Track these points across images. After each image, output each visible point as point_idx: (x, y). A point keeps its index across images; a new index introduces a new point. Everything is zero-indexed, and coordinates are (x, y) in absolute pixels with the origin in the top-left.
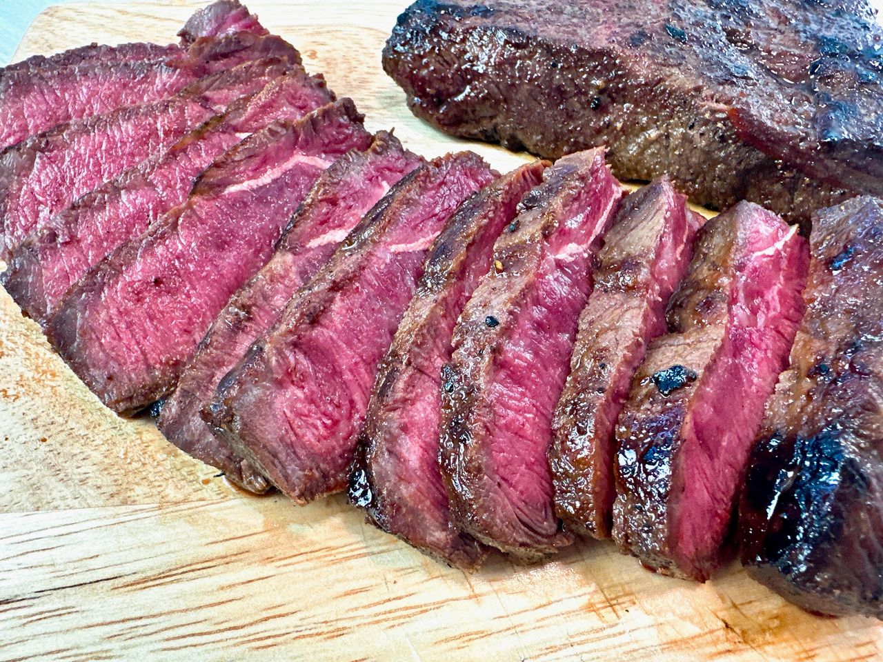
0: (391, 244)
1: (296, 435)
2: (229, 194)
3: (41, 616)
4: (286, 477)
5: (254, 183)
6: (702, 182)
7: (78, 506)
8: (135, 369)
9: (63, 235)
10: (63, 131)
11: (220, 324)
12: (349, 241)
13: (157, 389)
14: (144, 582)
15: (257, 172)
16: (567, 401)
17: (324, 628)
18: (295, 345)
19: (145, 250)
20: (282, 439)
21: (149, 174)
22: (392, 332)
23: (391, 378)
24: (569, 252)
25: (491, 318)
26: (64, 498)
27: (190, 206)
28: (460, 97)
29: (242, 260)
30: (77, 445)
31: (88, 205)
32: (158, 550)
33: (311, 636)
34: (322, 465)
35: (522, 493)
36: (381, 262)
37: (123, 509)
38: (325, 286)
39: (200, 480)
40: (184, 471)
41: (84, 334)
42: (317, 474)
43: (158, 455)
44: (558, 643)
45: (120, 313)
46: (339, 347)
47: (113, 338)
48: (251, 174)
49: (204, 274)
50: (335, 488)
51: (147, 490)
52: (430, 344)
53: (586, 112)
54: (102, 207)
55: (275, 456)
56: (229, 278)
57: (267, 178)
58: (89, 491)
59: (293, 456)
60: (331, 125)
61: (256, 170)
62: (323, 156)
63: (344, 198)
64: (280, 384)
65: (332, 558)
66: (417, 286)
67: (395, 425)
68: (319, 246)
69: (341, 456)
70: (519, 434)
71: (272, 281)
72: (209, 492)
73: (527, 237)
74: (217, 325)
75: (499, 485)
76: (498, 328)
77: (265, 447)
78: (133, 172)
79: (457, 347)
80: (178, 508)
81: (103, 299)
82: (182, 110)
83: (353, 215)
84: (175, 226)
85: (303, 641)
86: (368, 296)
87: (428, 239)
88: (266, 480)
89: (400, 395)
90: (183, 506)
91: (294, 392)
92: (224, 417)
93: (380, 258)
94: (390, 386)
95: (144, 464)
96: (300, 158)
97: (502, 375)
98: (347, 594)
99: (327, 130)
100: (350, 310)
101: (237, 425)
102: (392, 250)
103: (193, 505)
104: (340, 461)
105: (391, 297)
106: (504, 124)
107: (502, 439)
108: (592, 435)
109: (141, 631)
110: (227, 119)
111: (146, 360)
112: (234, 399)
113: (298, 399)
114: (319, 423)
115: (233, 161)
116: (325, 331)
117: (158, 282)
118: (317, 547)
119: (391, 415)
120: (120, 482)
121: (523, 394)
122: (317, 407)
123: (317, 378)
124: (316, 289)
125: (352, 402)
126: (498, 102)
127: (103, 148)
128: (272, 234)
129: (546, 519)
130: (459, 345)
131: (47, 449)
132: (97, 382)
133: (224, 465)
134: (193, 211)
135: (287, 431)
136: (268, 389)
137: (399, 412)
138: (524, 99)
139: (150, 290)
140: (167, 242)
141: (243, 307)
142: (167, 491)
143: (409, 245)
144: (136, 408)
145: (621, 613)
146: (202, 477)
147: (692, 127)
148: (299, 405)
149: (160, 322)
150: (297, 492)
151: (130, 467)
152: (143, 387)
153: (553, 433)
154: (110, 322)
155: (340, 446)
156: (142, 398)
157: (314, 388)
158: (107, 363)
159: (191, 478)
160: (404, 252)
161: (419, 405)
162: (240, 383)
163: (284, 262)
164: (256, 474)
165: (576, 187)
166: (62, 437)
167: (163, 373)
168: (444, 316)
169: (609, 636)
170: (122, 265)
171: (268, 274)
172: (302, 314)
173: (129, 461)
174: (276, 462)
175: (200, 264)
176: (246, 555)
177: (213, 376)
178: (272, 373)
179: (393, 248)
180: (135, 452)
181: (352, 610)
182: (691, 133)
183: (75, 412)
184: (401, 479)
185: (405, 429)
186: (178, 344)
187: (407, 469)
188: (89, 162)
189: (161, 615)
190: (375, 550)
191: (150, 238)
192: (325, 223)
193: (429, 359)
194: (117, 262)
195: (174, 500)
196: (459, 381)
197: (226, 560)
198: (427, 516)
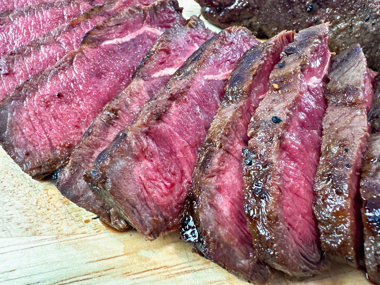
0: (205, 74)
1: (148, 192)
2: (105, 45)
4: (141, 221)
5: (120, 40)
6: (369, 53)
7: (4, 236)
8: (43, 149)
9: (5, 69)
10: (9, 14)
11: (98, 121)
12: (178, 72)
13: (57, 162)
15: (122, 34)
16: (323, 173)
18: (147, 133)
19: (53, 76)
20: (138, 195)
21: (57, 36)
22: (207, 128)
23: (209, 157)
24: (313, 82)
25: (276, 117)
27: (81, 51)
28: (232, 7)
29: (112, 84)
30: (7, 196)
31: (21, 53)
32: (54, 267)
34: (164, 213)
35: (300, 234)
36: (199, 84)
37: (33, 238)
38: (166, 97)
39: (83, 220)
40: (73, 214)
41: (12, 126)
42: (161, 219)
43: (57, 204)
45: (36, 114)
46: (175, 136)
47: (30, 129)
48: (118, 35)
49: (89, 91)
50: (172, 228)
51: (49, 226)
52: (233, 135)
53: (304, 14)
54: (29, 54)
55: (134, 207)
56: (104, 95)
57: (127, 38)
58: (12, 226)
59: (145, 206)
60: (164, 11)
61: (121, 33)
62: (160, 28)
63: (174, 50)
64: (137, 158)
65: (168, 273)
66: (221, 101)
67: (213, 187)
68: (160, 77)
69: (176, 207)
70: (297, 194)
71: (131, 95)
72: (89, 228)
73: (292, 70)
74: (96, 121)
75: (289, 229)
76: (281, 123)
77: (127, 200)
78: (48, 35)
79: (251, 137)
80: (69, 238)
81: (25, 105)
82: (78, 5)
83: (179, 60)
84: (71, 62)
86: (192, 105)
87: (226, 73)
88: (127, 222)
89: (216, 167)
90: (72, 237)
91: (146, 164)
92: (100, 179)
93: (199, 82)
94: (209, 161)
95: (48, 209)
96: (147, 29)
97: (284, 154)
99: (162, 14)
100: (180, 113)
101: (109, 185)
102: (206, 78)
103: (78, 236)
104: (176, 210)
105: (206, 106)
106: (256, 22)
107: (288, 197)
108: (347, 195)
110: (104, 9)
111: (51, 144)
112: (107, 167)
113: (148, 169)
114: (162, 184)
115: (108, 26)
116: (166, 125)
117: (60, 96)
118: (158, 266)
119: (210, 180)
120: (32, 221)
121: (297, 168)
122: (161, 174)
123: (160, 156)
124: (160, 99)
125: (182, 172)
126: (254, 9)
127: (32, 24)
128: (130, 70)
129: (314, 252)
130: (253, 135)
132: (19, 157)
133: (99, 212)
134: (83, 53)
135: (141, 190)
136: (130, 161)
137: (215, 178)
138: (269, 7)
139: (55, 101)
140: (66, 72)
141: (113, 110)
142: (62, 227)
143: (215, 76)
144: (44, 174)
146: (85, 218)
147: (367, 20)
148: (150, 173)
149: (60, 120)
150: (148, 231)
151: (39, 211)
152: (48, 161)
153: (315, 194)
154: (29, 119)
155: (175, 200)
156: (47, 167)
157: (159, 162)
158: (26, 145)
159: (78, 219)
160: (212, 80)
161: (228, 174)
162: (111, 156)
163: (139, 85)
164: (120, 217)
165: (317, 43)
167: (62, 152)
168: (241, 118)
170: (37, 85)
171: (129, 91)
172: (152, 114)
173: (39, 207)
174: (135, 210)
175: (86, 86)
176: (112, 270)
177: (93, 153)
178: (132, 151)
179: (206, 77)
180: (43, 202)
182: (367, 23)
183: (7, 176)
184: (219, 224)
185: (219, 189)
186: (71, 134)
187: (222, 218)
188: (23, 32)
190: (196, 268)
191: (56, 69)
192: (162, 64)
193: (232, 145)
194: (35, 83)
195: (66, 233)
196: (256, 158)
197: (99, 274)
198: (236, 249)
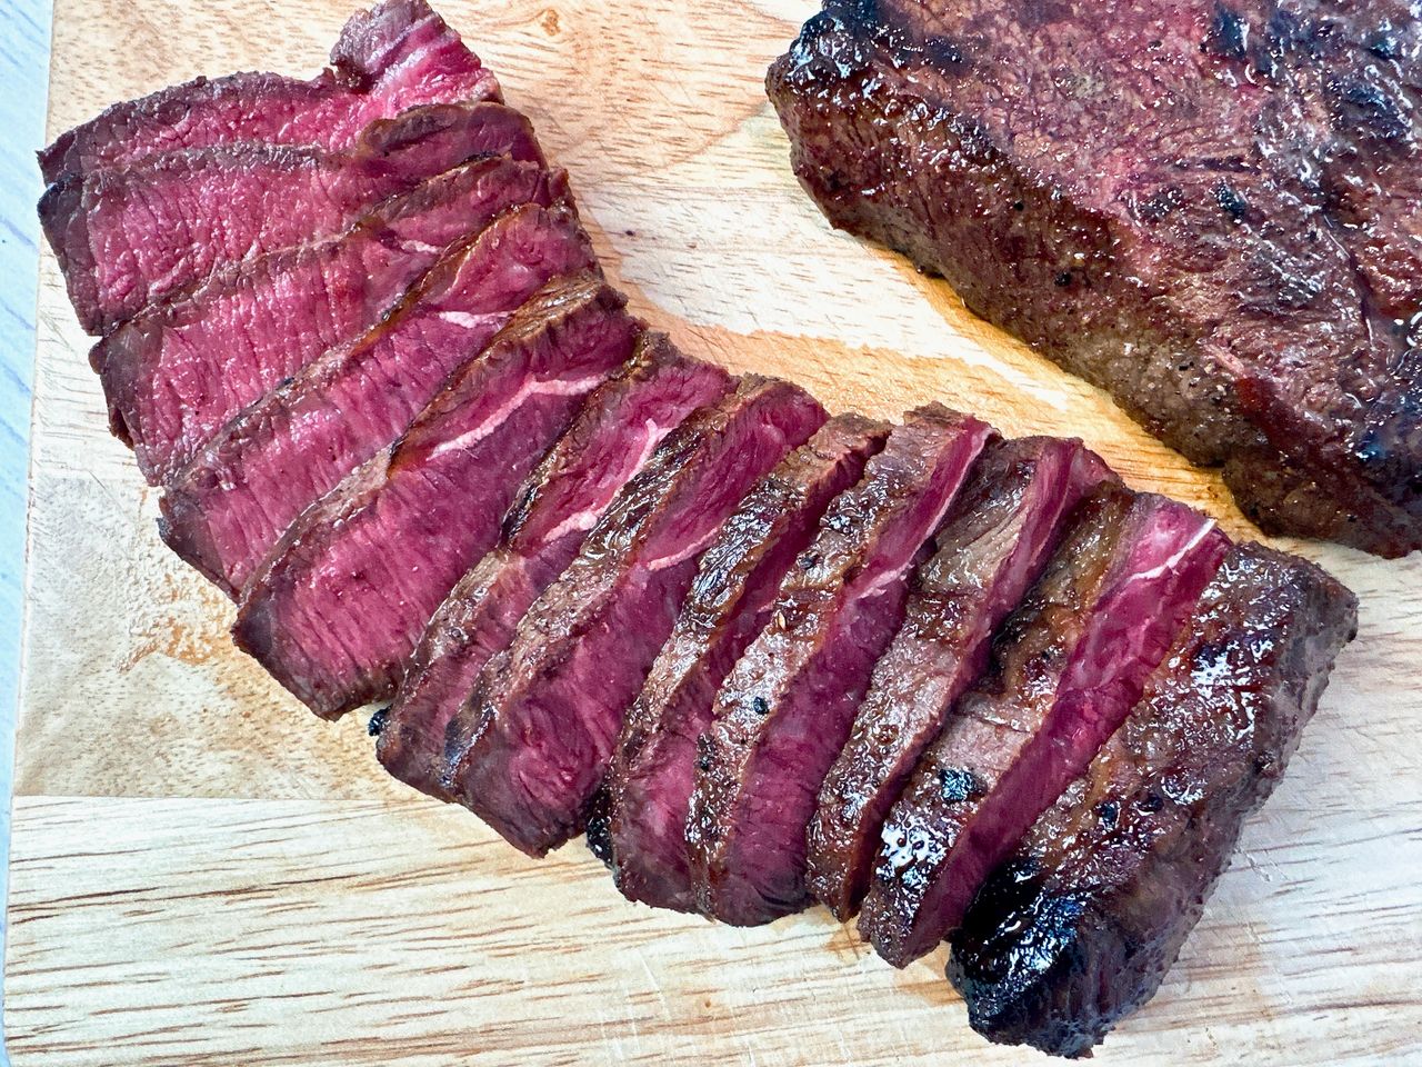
0: (650, 559)
1: (532, 797)
2: (440, 455)
3: (284, 908)
5: (470, 438)
7: (297, 796)
8: (344, 675)
9: (227, 479)
14: (378, 884)
15: (476, 420)
17: (562, 943)
18: (531, 703)
21: (325, 389)
24: (880, 584)
25: (761, 699)
26: (281, 786)
29: (461, 547)
32: (388, 852)
33: (547, 949)
35: (771, 873)
37: (346, 804)
38: (565, 631)
41: (280, 640)
44: (791, 976)
45: (319, 615)
46: (580, 697)
47: (315, 642)
51: (370, 783)
52: (688, 704)
54: (269, 435)
57: (487, 427)
58: (307, 780)
60: (576, 332)
61: (473, 417)
64: (512, 748)
65: (570, 874)
67: (642, 793)
70: (776, 821)
79: (718, 716)
81: (296, 598)
82: (358, 256)
85: (541, 953)
89: (648, 761)
90: (409, 806)
91: (528, 753)
93: (635, 584)
94: (638, 752)
95: (363, 754)
96: (533, 387)
98: (585, 912)
99: (571, 340)
100: (595, 656)
102: (651, 569)
109: (382, 930)
111: (355, 664)
113: (533, 760)
114: (557, 779)
115: (442, 414)
116: (565, 683)
117: (361, 577)
120: (339, 772)
121: (787, 777)
122: (556, 763)
123: (555, 731)
125: (595, 748)
130: (721, 715)
131: (253, 726)
132: (304, 689)
135: (522, 794)
137: (647, 778)
139: (352, 587)
143: (673, 558)
145: (862, 955)
148: (535, 766)
154: (308, 625)
155: (580, 797)
157: (553, 744)
158: (311, 669)
160: (666, 569)
166: (266, 712)
167: (378, 676)
168: (708, 672)
169: (844, 975)
170: (313, 556)
179: (653, 566)
181: (588, 928)
185: (652, 795)
186: (390, 646)
187: (651, 839)
189: (399, 916)
192: (567, 505)
193: (685, 720)
197: (461, 868)
198: (670, 881)
